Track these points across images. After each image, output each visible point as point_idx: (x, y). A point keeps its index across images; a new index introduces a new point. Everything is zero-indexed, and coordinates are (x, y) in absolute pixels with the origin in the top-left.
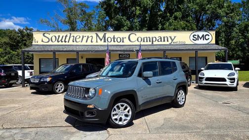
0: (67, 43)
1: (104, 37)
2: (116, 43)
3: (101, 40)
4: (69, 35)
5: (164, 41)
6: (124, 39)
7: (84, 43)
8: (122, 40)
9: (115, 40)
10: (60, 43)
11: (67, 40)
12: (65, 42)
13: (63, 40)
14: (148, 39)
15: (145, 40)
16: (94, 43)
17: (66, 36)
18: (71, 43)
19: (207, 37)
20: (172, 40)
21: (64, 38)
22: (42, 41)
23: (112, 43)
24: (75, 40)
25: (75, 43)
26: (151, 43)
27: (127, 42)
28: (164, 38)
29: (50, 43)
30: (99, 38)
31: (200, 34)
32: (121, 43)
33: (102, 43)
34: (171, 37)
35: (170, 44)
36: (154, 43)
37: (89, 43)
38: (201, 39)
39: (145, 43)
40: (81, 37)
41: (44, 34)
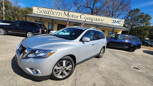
0: (49, 15)
1: (68, 14)
2: (74, 18)
3: (66, 15)
4: (50, 11)
5: (98, 21)
6: (78, 17)
7: (57, 16)
8: (77, 17)
9: (74, 16)
10: (46, 14)
11: (49, 13)
12: (48, 14)
13: (47, 13)
14: (90, 18)
15: (89, 19)
16: (63, 17)
17: (49, 11)
18: (51, 15)
19: (120, 22)
20: (102, 21)
21: (48, 11)
22: (37, 12)
23: (72, 18)
24: (53, 14)
25: (53, 15)
26: (91, 21)
27: (79, 19)
28: (98, 19)
29: (41, 14)
30: (66, 14)
31: (117, 20)
32: (76, 19)
33: (66, 17)
34: (102, 20)
35: (101, 23)
36: (93, 21)
37: (60, 16)
38: (116, 22)
39: (88, 21)
40: (57, 13)
41: (38, 8)
